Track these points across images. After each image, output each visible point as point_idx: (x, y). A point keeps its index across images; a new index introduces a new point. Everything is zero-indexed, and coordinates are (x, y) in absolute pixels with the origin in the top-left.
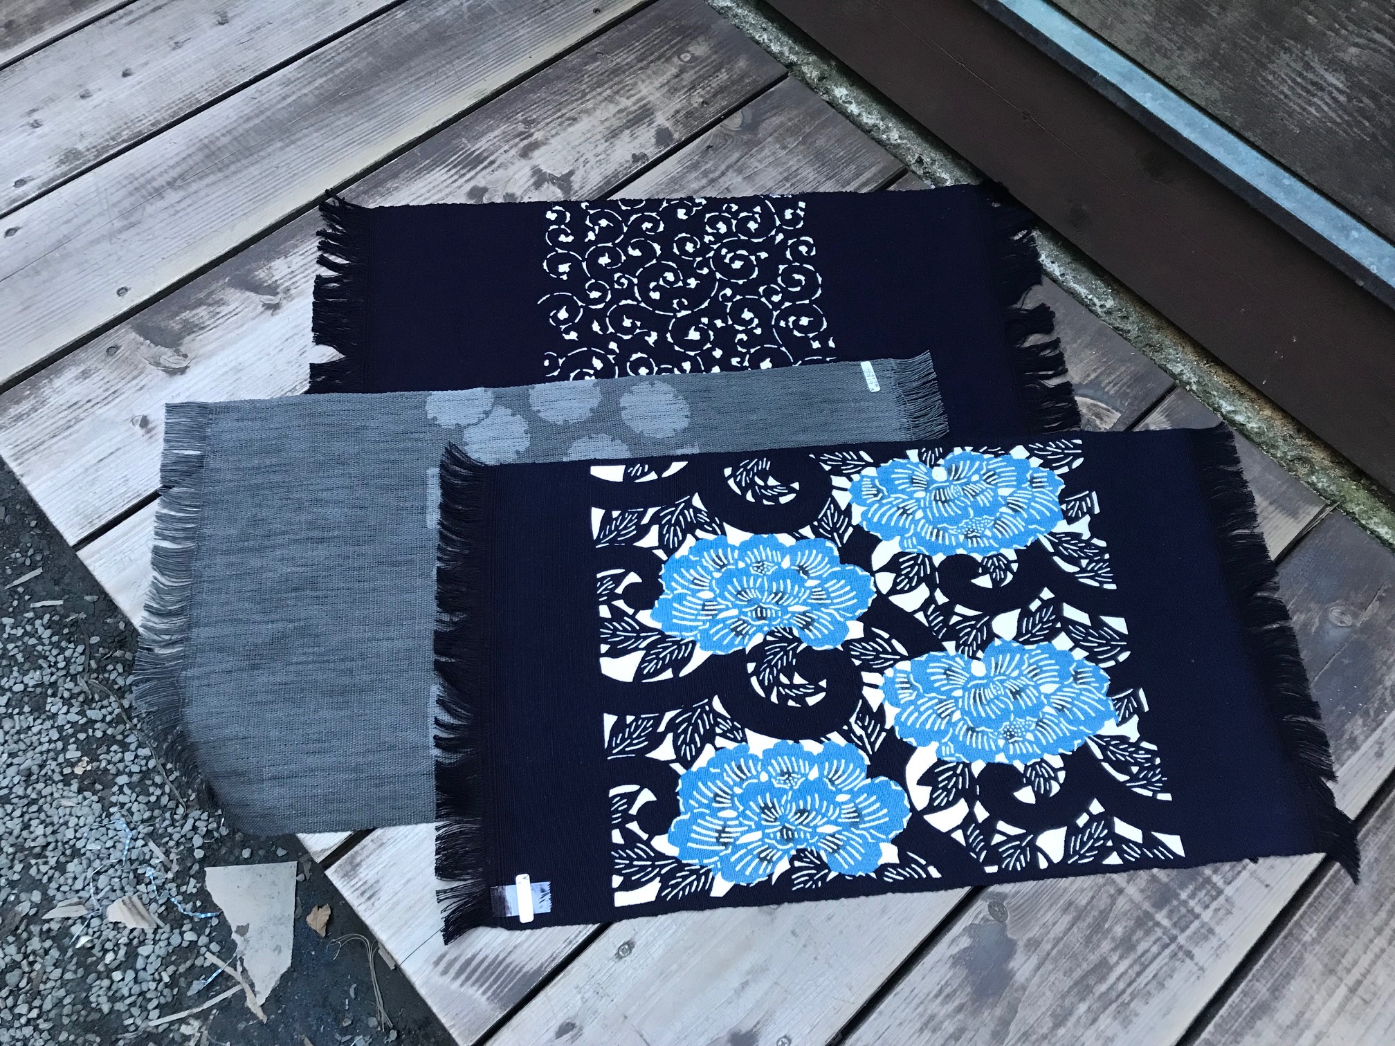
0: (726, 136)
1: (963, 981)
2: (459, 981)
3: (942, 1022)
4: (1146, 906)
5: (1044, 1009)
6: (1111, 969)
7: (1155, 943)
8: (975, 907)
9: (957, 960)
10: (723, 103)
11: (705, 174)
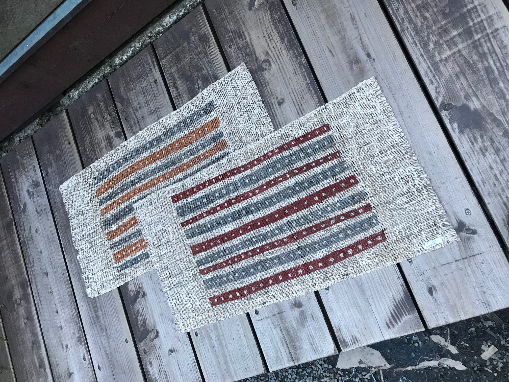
0: (123, 111)
1: (471, 132)
2: (399, 322)
3: (485, 146)
4: (470, 42)
5: (496, 101)
6: (490, 67)
7: (486, 43)
8: (443, 116)
9: (461, 131)
10: (111, 108)
11: (135, 124)
